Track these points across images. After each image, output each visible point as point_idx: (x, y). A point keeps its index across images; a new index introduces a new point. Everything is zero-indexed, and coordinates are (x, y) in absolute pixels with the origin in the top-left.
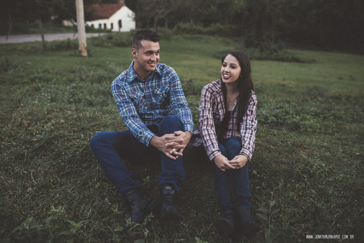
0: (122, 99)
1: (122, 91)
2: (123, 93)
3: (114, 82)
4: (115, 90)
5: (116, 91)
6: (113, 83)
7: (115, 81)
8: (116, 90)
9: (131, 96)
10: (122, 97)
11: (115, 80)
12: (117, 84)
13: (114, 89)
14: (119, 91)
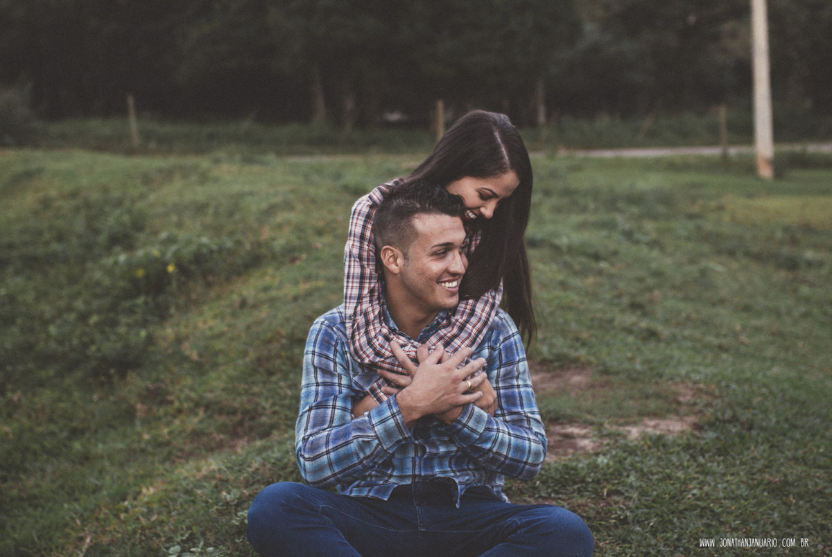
0: (320, 380)
1: (332, 356)
2: (332, 364)
3: (323, 320)
4: (314, 346)
5: (317, 350)
6: (317, 322)
7: (326, 319)
8: (317, 346)
9: (356, 383)
10: (323, 373)
11: (328, 314)
12: (330, 331)
13: (313, 340)
14: (325, 352)
